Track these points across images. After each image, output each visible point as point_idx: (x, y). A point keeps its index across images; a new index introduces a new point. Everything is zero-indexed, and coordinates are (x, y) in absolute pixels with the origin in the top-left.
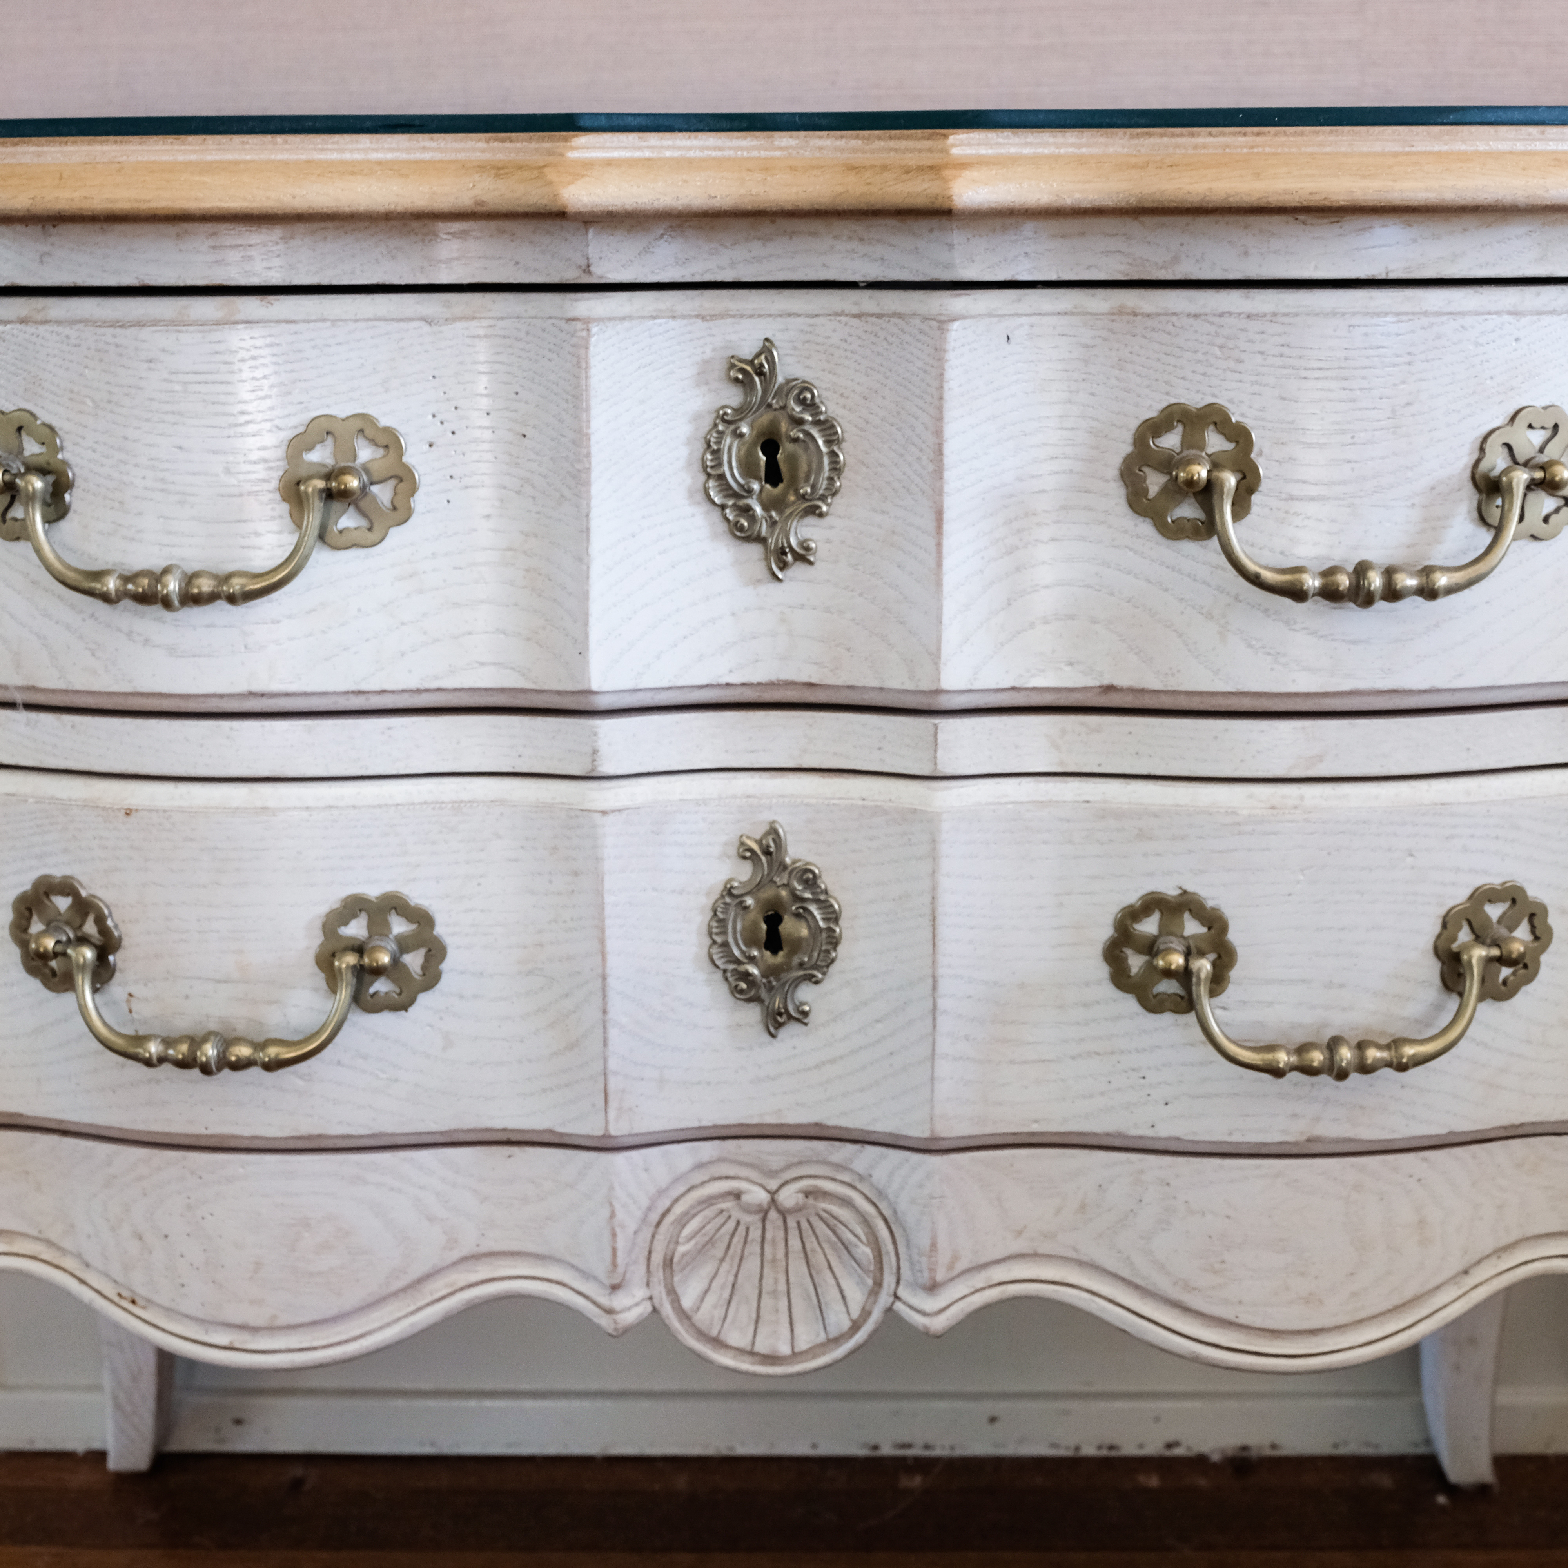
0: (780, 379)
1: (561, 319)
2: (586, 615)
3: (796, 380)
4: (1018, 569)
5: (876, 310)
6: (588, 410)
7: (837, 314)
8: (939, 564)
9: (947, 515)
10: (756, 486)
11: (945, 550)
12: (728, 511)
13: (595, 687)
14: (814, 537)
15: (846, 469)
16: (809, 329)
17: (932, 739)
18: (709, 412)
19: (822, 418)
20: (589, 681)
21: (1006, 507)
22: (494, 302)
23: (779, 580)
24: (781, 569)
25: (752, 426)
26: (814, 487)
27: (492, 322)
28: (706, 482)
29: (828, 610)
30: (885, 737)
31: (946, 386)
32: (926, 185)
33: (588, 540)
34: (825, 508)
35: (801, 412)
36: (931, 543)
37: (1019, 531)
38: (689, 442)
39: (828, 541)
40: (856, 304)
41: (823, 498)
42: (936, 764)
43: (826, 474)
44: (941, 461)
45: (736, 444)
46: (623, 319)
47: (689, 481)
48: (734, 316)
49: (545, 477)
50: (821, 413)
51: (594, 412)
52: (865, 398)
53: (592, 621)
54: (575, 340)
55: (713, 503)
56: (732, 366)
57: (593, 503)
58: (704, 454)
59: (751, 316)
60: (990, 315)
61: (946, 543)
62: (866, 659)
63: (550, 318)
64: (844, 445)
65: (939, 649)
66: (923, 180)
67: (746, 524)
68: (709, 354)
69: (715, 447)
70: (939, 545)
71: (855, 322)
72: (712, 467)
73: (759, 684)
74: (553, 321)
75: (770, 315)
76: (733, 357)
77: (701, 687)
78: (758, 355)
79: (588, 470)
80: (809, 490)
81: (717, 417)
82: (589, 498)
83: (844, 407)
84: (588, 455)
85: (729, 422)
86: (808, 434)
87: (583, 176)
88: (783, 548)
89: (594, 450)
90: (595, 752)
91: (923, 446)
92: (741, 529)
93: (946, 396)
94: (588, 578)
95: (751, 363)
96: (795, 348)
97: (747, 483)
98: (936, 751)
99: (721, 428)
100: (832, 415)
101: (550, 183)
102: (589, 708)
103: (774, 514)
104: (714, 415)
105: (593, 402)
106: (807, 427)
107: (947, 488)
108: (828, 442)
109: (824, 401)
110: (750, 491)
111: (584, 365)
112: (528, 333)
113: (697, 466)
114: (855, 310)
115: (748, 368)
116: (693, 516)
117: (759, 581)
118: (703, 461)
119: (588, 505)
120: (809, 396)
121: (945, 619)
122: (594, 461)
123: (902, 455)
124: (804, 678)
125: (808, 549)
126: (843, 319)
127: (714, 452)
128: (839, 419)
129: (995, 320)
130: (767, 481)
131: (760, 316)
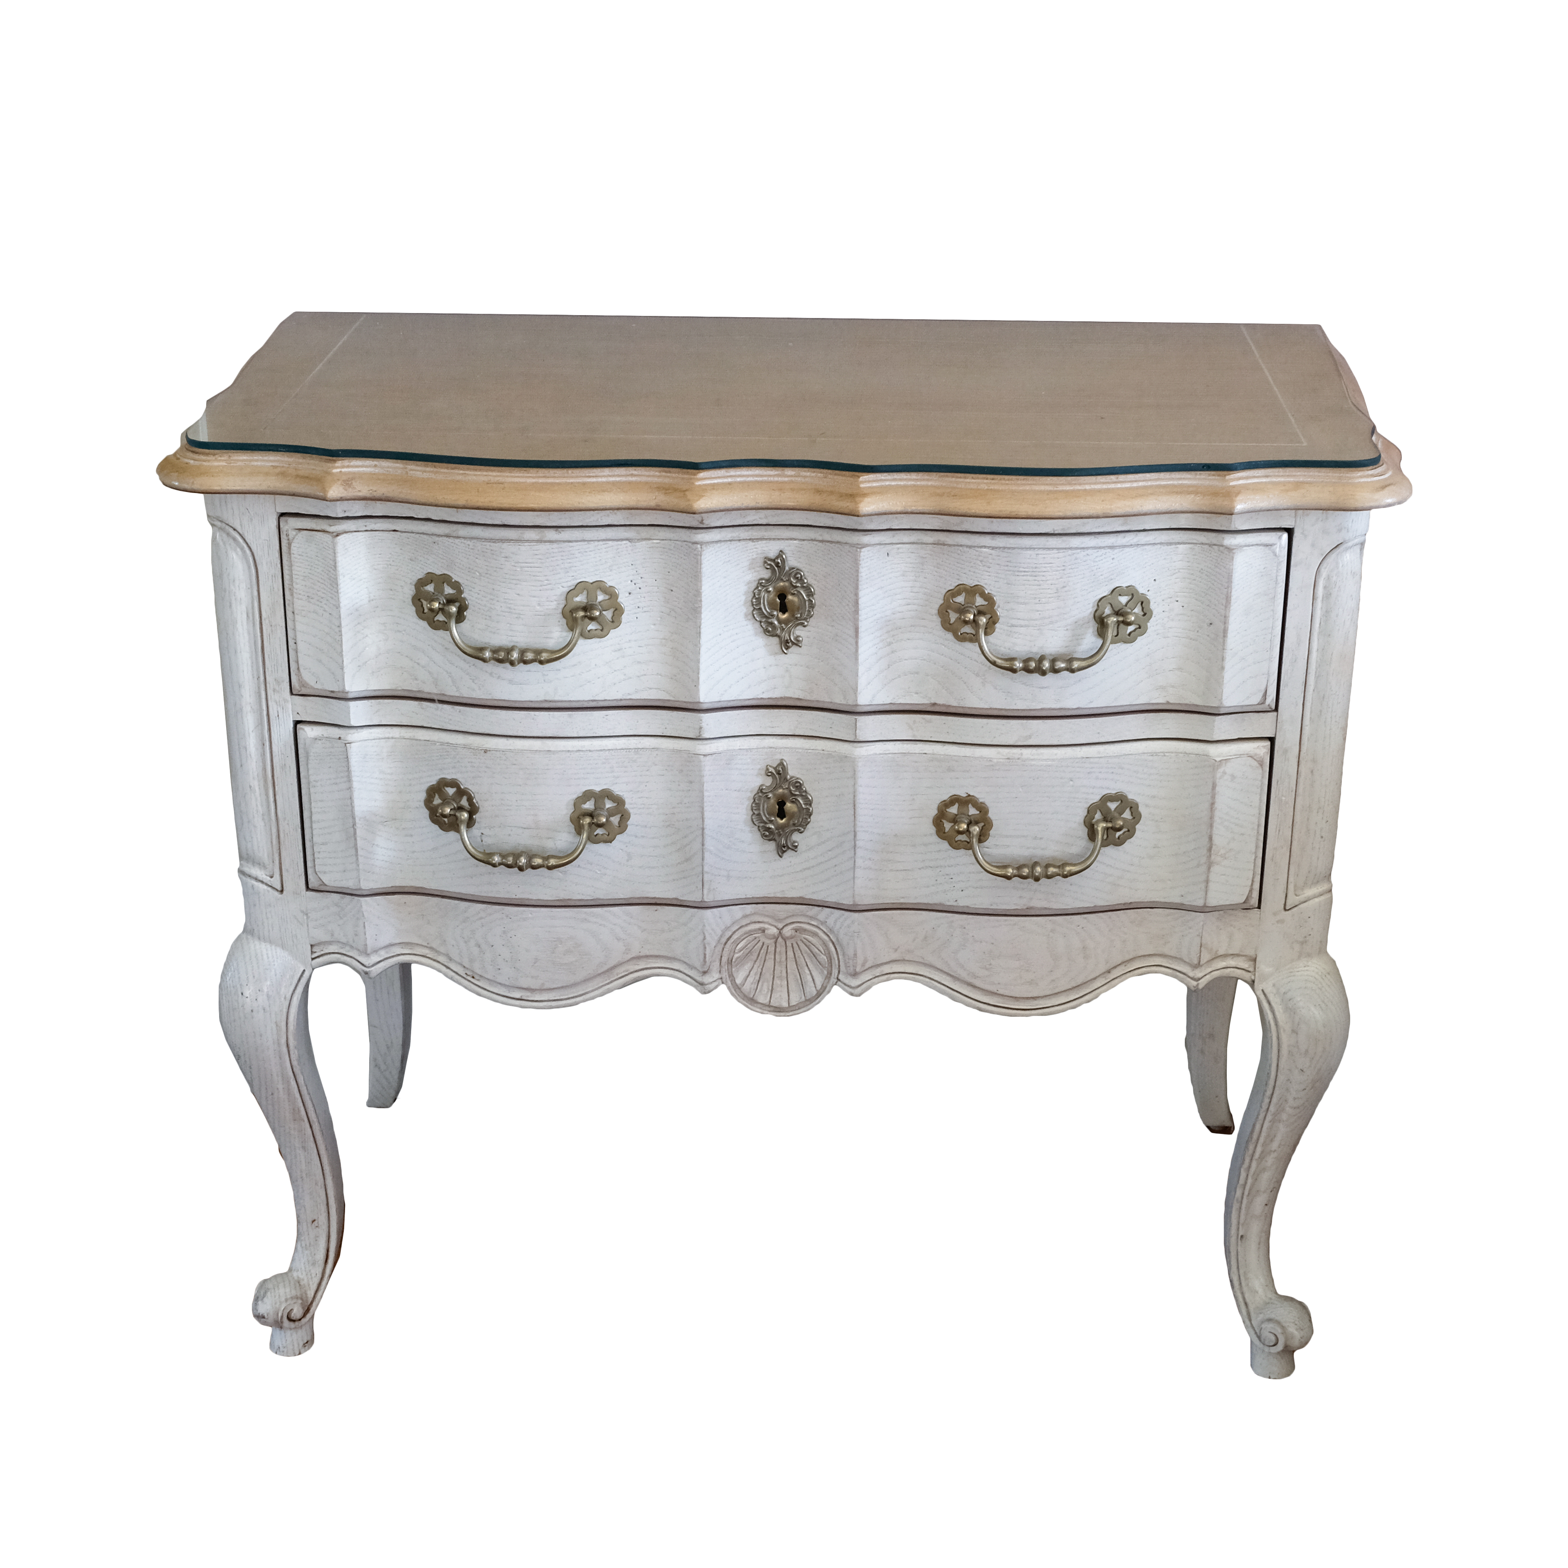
0: (787, 568)
1: (690, 542)
2: (699, 669)
3: (793, 568)
4: (892, 652)
5: (830, 539)
6: (701, 581)
7: (812, 540)
8: (857, 651)
9: (861, 630)
10: (775, 613)
11: (860, 644)
12: (762, 624)
13: (701, 701)
14: (802, 635)
15: (816, 607)
16: (800, 546)
17: (854, 725)
18: (755, 581)
19: (805, 585)
20: (699, 696)
21: (887, 625)
22: (659, 532)
23: (786, 654)
24: (786, 649)
25: (774, 588)
26: (801, 614)
27: (658, 541)
28: (753, 611)
29: (807, 667)
30: (833, 723)
31: (860, 575)
32: (848, 504)
33: (700, 636)
34: (806, 623)
35: (796, 583)
36: (853, 641)
37: (893, 636)
38: (746, 593)
39: (808, 637)
40: (821, 535)
41: (805, 619)
42: (856, 736)
43: (807, 609)
44: (858, 606)
45: (766, 595)
46: (717, 542)
47: (745, 610)
48: (766, 539)
49: (681, 609)
50: (805, 583)
51: (703, 583)
52: (825, 577)
53: (701, 672)
54: (696, 552)
55: (756, 620)
56: (765, 562)
57: (702, 621)
58: (752, 599)
59: (774, 539)
60: (880, 544)
61: (860, 642)
62: (825, 689)
63: (685, 541)
64: (815, 596)
65: (857, 688)
66: (847, 502)
67: (770, 629)
68: (755, 556)
69: (757, 597)
70: (857, 643)
71: (820, 544)
72: (756, 605)
73: (776, 698)
74: (686, 543)
75: (783, 539)
76: (765, 558)
77: (749, 699)
78: (777, 558)
79: (700, 607)
80: (799, 615)
81: (759, 583)
82: (700, 618)
83: (815, 580)
84: (701, 601)
85: (764, 586)
86: (799, 592)
87: (703, 496)
88: (787, 640)
89: (703, 599)
90: (701, 728)
91: (850, 600)
92: (769, 632)
93: (860, 579)
94: (699, 653)
95: (773, 560)
96: (793, 554)
97: (771, 612)
98: (856, 730)
99: (760, 588)
100: (811, 583)
101: (689, 500)
102: (698, 708)
103: (783, 625)
104: (757, 582)
105: (703, 579)
106: (798, 589)
107: (860, 618)
108: (808, 596)
109: (806, 577)
110: (773, 616)
111: (699, 562)
112: (674, 547)
113: (749, 603)
114: (821, 539)
115: (773, 564)
116: (747, 625)
117: (776, 653)
118: (752, 602)
119: (700, 622)
120: (800, 576)
121: (860, 674)
122: (703, 603)
123: (840, 603)
124: (797, 697)
125: (798, 641)
126: (815, 542)
127: (756, 599)
128: (813, 585)
129: (882, 546)
130: (780, 611)
131: (779, 539)
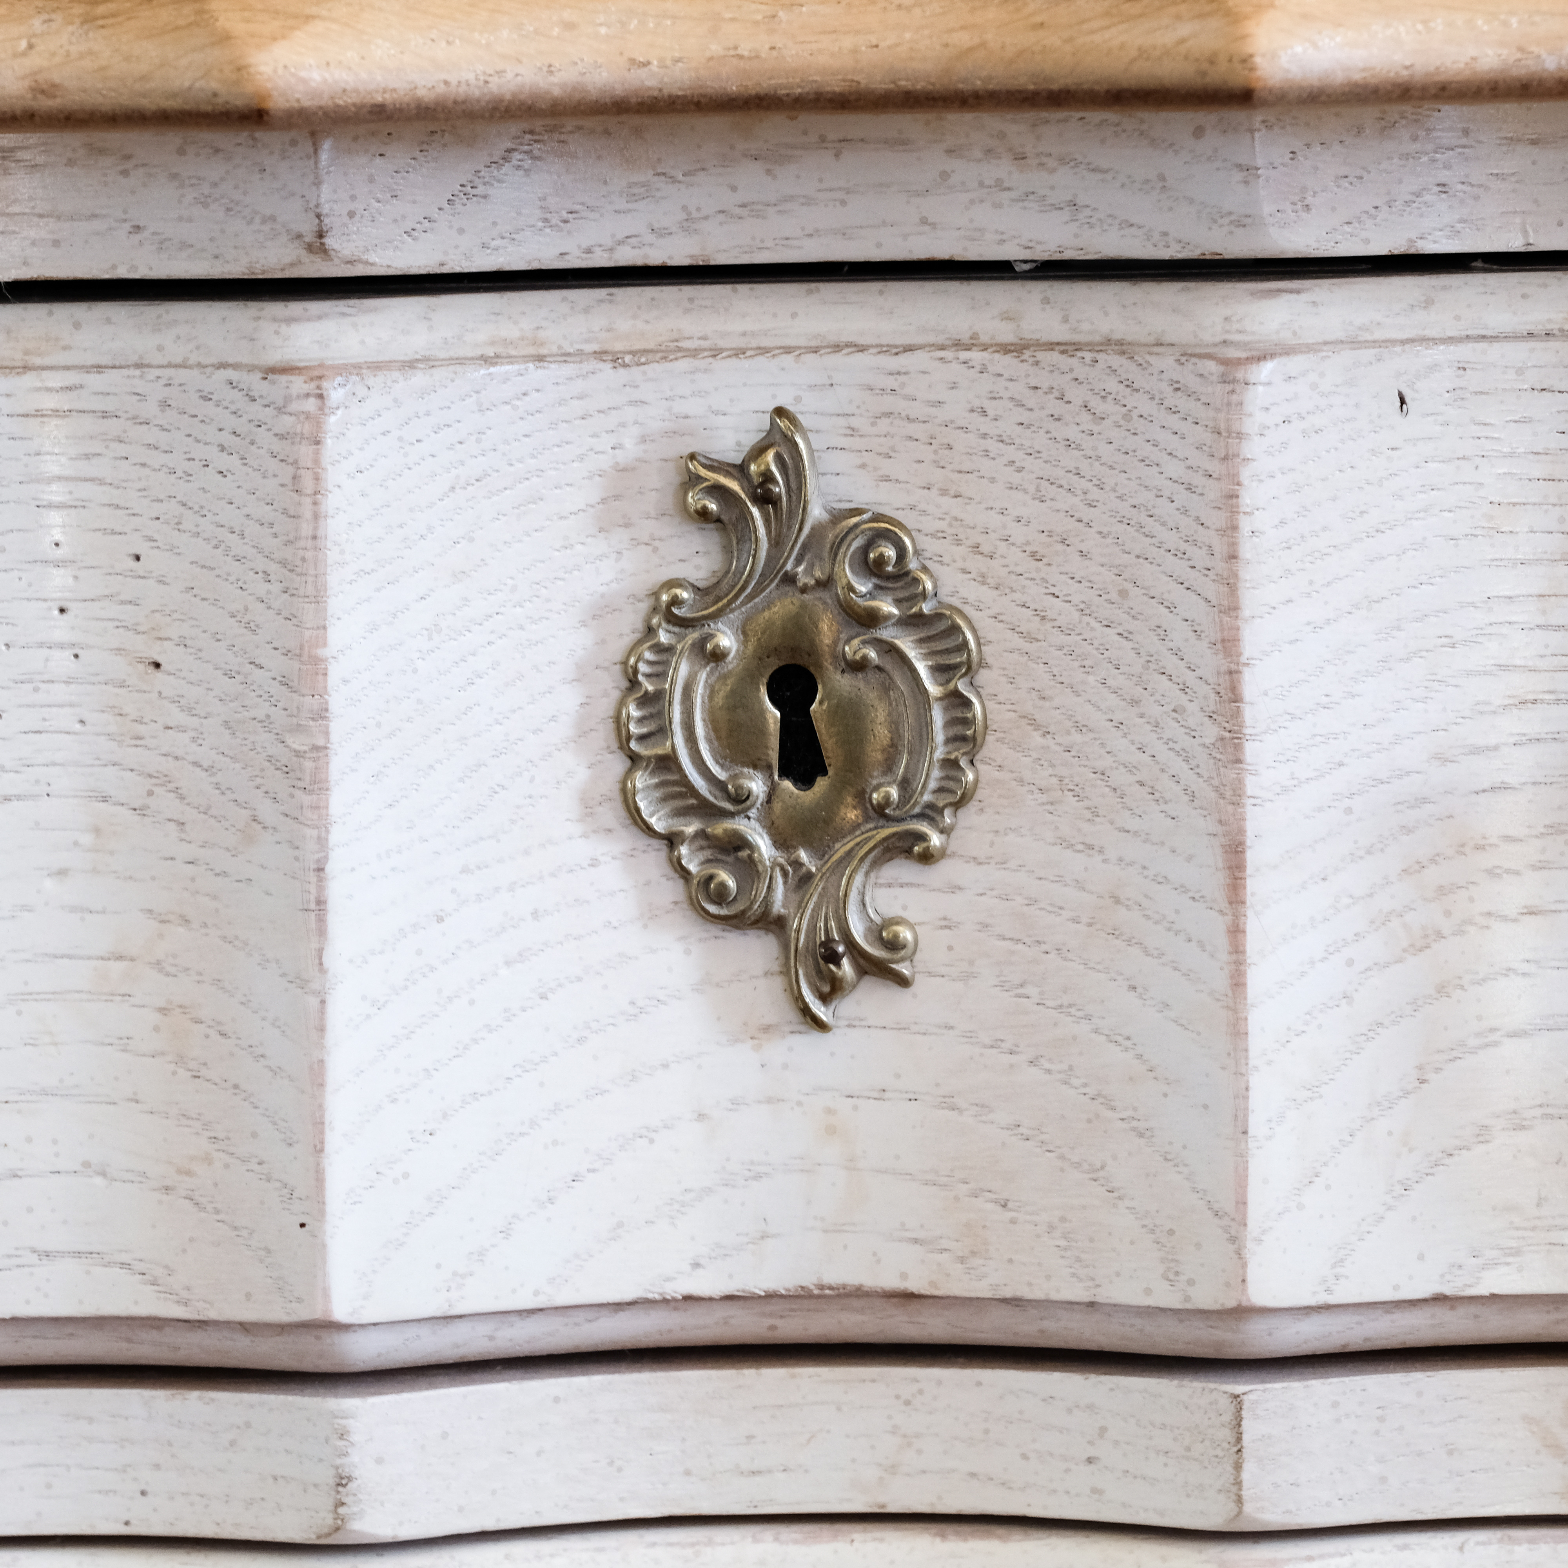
0: (816, 512)
1: (251, 368)
2: (319, 1125)
3: (857, 512)
4: (1442, 990)
5: (1060, 333)
6: (318, 598)
7: (958, 345)
8: (1238, 983)
9: (1253, 857)
10: (757, 786)
11: (1252, 943)
12: (684, 850)
13: (340, 1313)
14: (910, 915)
15: (990, 738)
16: (891, 382)
17: (1226, 1434)
18: (635, 598)
19: (927, 608)
20: (326, 1294)
21: (1407, 830)
22: (77, 325)
23: (820, 1025)
24: (824, 999)
25: (744, 632)
26: (905, 785)
27: (72, 378)
28: (629, 773)
29: (948, 1103)
30: (1103, 1430)
31: (1245, 525)
32: (1184, 30)
33: (322, 931)
34: (936, 840)
35: (871, 595)
36: (1218, 925)
37: (1442, 891)
38: (581, 676)
39: (947, 924)
40: (1007, 317)
41: (931, 814)
42: (1239, 1500)
43: (939, 753)
44: (1237, 714)
45: (703, 676)
46: (410, 365)
47: (582, 774)
48: (694, 353)
49: (209, 769)
50: (924, 595)
51: (335, 604)
52: (1036, 557)
53: (333, 1140)
54: (287, 422)
55: (648, 830)
56: (692, 480)
57: (336, 836)
58: (622, 703)
59: (739, 353)
60: (1354, 343)
61: (1253, 925)
62: (1051, 1228)
63: (223, 366)
64: (983, 677)
65: (1242, 1203)
66: (1178, 17)
67: (731, 883)
68: (631, 449)
69: (649, 687)
70: (1236, 932)
71: (1005, 363)
72: (642, 738)
73: (771, 1296)
74: (230, 374)
75: (788, 350)
76: (692, 457)
77: (619, 1306)
78: (758, 451)
79: (320, 750)
80: (894, 792)
81: (655, 610)
82: (323, 827)
83: (983, 579)
84: (322, 714)
85: (684, 623)
86: (891, 650)
87: (309, 18)
88: (828, 943)
89: (336, 701)
90: (342, 1481)
91: (1190, 678)
92: (721, 896)
93: (1246, 550)
94: (322, 1029)
95: (740, 470)
96: (853, 431)
97: (735, 777)
98: (1238, 1467)
99: (663, 637)
100: (955, 602)
101: (225, 38)
102: (324, 1366)
103: (803, 855)
104: (644, 606)
105: (334, 579)
106: (886, 633)
107: (1251, 785)
108: (942, 671)
109: (929, 564)
110: (741, 799)
111: (308, 484)
112: (165, 405)
113: (605, 734)
114: (1006, 333)
115: (733, 485)
116: (594, 863)
117: (767, 1029)
118: (619, 722)
119: (322, 842)
120: (890, 553)
121: (1257, 1123)
122: (337, 728)
123: (1135, 702)
124: (890, 1281)
125: (894, 945)
126: (975, 356)
127: (646, 700)
128: (968, 610)
129: (1368, 354)
130: (784, 772)
131: (763, 351)
